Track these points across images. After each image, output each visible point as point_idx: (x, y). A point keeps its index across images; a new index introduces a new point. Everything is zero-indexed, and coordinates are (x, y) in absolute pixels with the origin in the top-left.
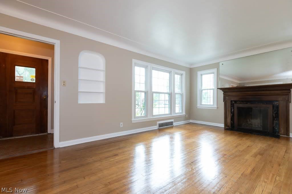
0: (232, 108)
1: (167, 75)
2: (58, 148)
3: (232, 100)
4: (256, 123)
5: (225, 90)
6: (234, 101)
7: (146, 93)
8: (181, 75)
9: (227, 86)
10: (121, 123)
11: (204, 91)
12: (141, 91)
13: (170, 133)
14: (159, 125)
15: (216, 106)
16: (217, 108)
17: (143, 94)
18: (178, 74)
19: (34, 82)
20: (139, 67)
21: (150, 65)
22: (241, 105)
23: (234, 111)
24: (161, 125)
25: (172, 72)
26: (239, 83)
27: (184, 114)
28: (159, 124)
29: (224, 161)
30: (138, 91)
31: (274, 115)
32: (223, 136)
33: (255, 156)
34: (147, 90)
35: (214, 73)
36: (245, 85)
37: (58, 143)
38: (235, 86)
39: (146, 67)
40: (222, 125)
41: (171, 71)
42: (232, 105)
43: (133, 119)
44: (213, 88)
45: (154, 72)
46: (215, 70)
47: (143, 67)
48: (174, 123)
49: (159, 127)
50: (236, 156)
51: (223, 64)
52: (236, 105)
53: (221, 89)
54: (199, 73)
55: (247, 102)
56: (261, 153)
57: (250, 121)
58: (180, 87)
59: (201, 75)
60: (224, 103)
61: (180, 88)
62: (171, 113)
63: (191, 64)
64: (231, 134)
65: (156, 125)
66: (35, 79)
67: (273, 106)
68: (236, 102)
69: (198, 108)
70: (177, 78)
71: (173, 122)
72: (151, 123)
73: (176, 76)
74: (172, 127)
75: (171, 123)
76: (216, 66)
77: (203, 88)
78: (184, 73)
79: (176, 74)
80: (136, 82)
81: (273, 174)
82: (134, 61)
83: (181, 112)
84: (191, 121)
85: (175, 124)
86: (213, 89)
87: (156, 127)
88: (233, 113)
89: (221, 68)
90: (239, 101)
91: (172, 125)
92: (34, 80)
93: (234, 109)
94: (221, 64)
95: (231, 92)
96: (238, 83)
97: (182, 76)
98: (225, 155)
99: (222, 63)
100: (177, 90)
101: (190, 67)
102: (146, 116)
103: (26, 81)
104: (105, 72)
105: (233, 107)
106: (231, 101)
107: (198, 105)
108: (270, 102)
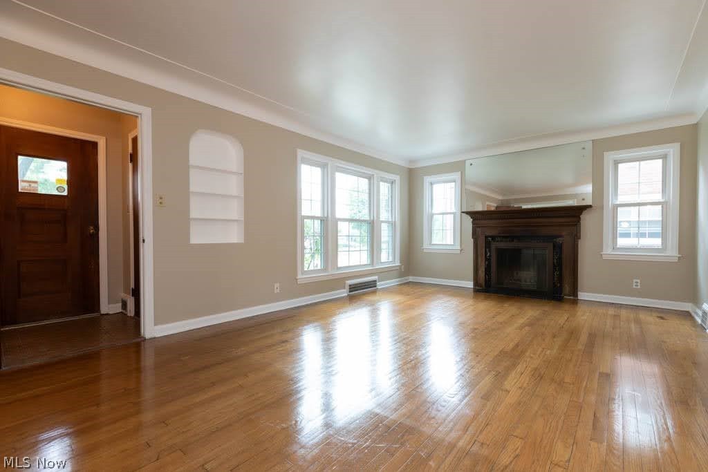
0: (487, 250)
1: (364, 183)
2: (150, 339)
3: (487, 234)
4: (528, 277)
5: (474, 215)
6: (490, 237)
7: (323, 221)
8: (392, 183)
9: (479, 207)
10: (277, 285)
11: (435, 217)
12: (313, 218)
13: (372, 304)
14: (350, 289)
15: (459, 248)
16: (461, 250)
17: (317, 223)
18: (385, 182)
19: (65, 193)
20: (309, 167)
21: (331, 162)
22: (503, 245)
23: (490, 256)
24: (353, 288)
25: (375, 176)
26: (502, 200)
27: (398, 264)
28: (350, 286)
29: (474, 338)
30: (308, 217)
31: (555, 261)
32: (471, 302)
33: (521, 328)
34: (326, 215)
35: (455, 182)
36: (512, 205)
37: (151, 329)
38: (493, 206)
39: (323, 166)
40: (470, 285)
41: (373, 175)
42: (488, 245)
43: (300, 276)
44: (453, 210)
45: (339, 176)
46: (457, 176)
47: (318, 167)
48: (378, 283)
49: (350, 291)
50: (493, 330)
51: (471, 164)
52: (494, 245)
53: (467, 213)
54: (428, 179)
55: (512, 238)
56: (531, 324)
57: (517, 274)
58: (390, 208)
59: (431, 184)
60: (472, 240)
61: (390, 211)
62: (372, 263)
63: (411, 161)
64: (486, 299)
65: (344, 288)
66: (66, 186)
67: (554, 246)
68: (493, 238)
69: (425, 251)
70: (384, 188)
71: (375, 281)
72: (334, 283)
73: (381, 183)
74: (374, 292)
75: (372, 284)
76: (458, 166)
77: (434, 211)
78: (397, 178)
79: (382, 181)
80: (303, 197)
81: (543, 349)
82: (301, 153)
83: (391, 260)
84: (411, 279)
85: (380, 285)
86: (454, 214)
87: (344, 293)
88: (488, 260)
89: (469, 171)
90: (500, 237)
91: (376, 286)
92: (65, 190)
93: (490, 251)
94: (468, 163)
95: (485, 219)
96: (499, 200)
97: (394, 185)
98: (475, 329)
99: (471, 161)
100: (384, 215)
101: (408, 166)
102: (325, 269)
103: (43, 192)
104: (242, 177)
105: (490, 248)
106: (486, 237)
107: (426, 246)
108: (550, 238)
